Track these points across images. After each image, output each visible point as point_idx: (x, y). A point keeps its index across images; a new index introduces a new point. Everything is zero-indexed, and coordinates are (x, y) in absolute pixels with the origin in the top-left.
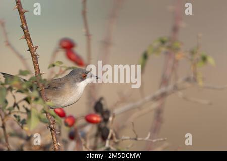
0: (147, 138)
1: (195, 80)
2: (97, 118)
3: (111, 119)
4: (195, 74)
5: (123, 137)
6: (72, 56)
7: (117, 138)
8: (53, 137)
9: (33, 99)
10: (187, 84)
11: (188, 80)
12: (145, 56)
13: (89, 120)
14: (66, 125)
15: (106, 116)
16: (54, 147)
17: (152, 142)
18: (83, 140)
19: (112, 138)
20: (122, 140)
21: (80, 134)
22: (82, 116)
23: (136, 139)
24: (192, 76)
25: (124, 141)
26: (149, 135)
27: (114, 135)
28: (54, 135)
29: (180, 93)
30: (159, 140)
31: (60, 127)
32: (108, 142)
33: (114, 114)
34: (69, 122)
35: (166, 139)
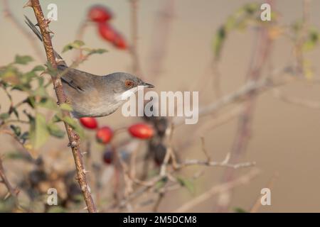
0: (225, 162)
1: (300, 70)
2: (147, 130)
3: (168, 132)
4: (300, 61)
5: (187, 161)
6: (108, 33)
7: (178, 161)
8: (75, 159)
9: (38, 101)
10: (288, 77)
11: (289, 70)
12: (222, 34)
13: (134, 134)
14: (99, 140)
15: (161, 127)
16: (78, 175)
17: (233, 168)
18: (124, 165)
19: (170, 161)
20: (186, 165)
21: (120, 155)
22: (124, 128)
23: (207, 164)
24: (295, 64)
25: (188, 167)
26: (228, 158)
27: (173, 157)
28: (78, 158)
29: (276, 92)
30: (243, 165)
31: (89, 145)
32: (163, 168)
33: (173, 124)
34: (103, 137)
35: (254, 163)
